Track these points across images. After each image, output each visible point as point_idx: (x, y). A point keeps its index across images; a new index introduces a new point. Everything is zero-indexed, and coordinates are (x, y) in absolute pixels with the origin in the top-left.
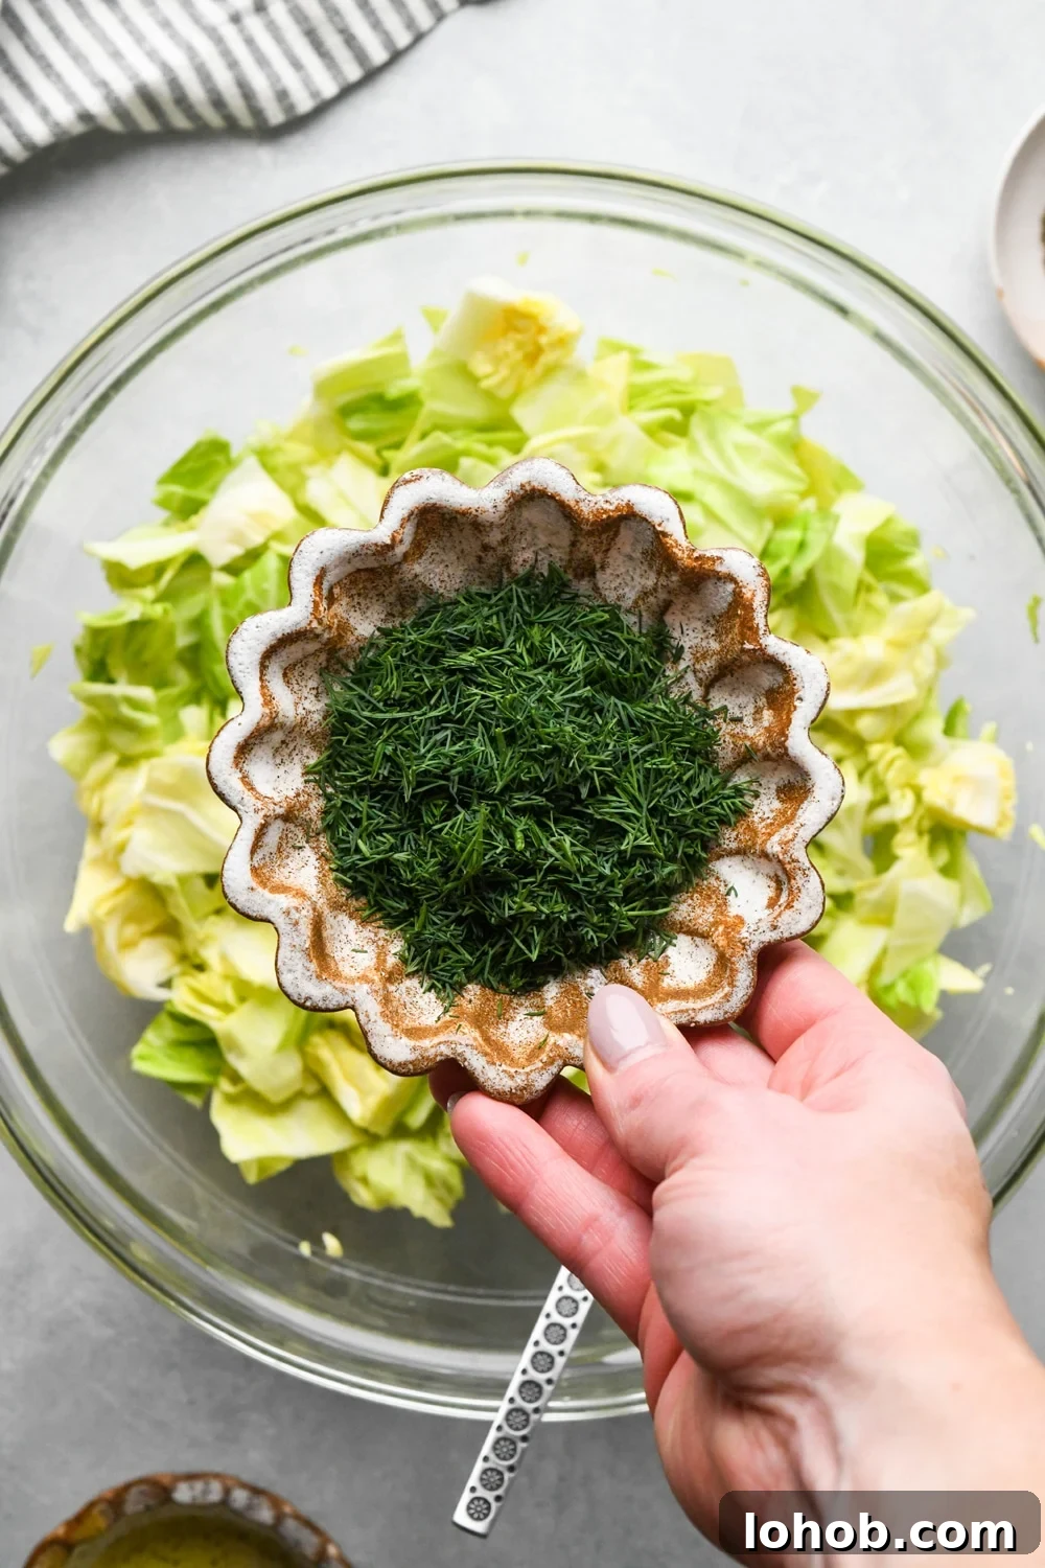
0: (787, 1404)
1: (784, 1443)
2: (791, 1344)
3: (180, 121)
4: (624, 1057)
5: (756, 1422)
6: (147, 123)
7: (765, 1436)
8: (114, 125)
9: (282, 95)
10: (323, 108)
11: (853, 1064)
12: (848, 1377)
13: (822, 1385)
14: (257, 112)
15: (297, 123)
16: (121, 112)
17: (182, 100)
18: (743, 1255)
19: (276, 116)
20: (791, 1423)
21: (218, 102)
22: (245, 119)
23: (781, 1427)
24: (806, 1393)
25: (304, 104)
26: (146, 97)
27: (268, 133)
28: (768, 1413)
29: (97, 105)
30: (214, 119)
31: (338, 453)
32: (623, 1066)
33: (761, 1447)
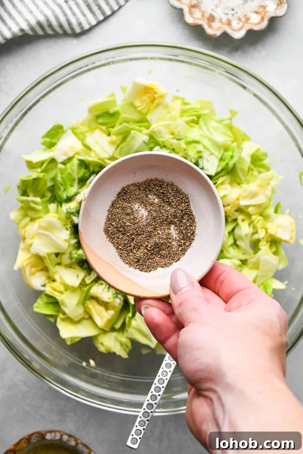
0: (210, 395)
3: (50, 32)
4: (180, 290)
6: (40, 32)
8: (31, 33)
9: (80, 24)
10: (92, 28)
14: (72, 29)
15: (84, 32)
16: (32, 29)
17: (50, 25)
19: (78, 30)
21: (61, 26)
22: (69, 31)
23: (209, 401)
25: (86, 27)
26: (40, 24)
27: (76, 35)
28: (206, 397)
29: (25, 27)
30: (60, 31)
31: (95, 129)
32: (179, 293)
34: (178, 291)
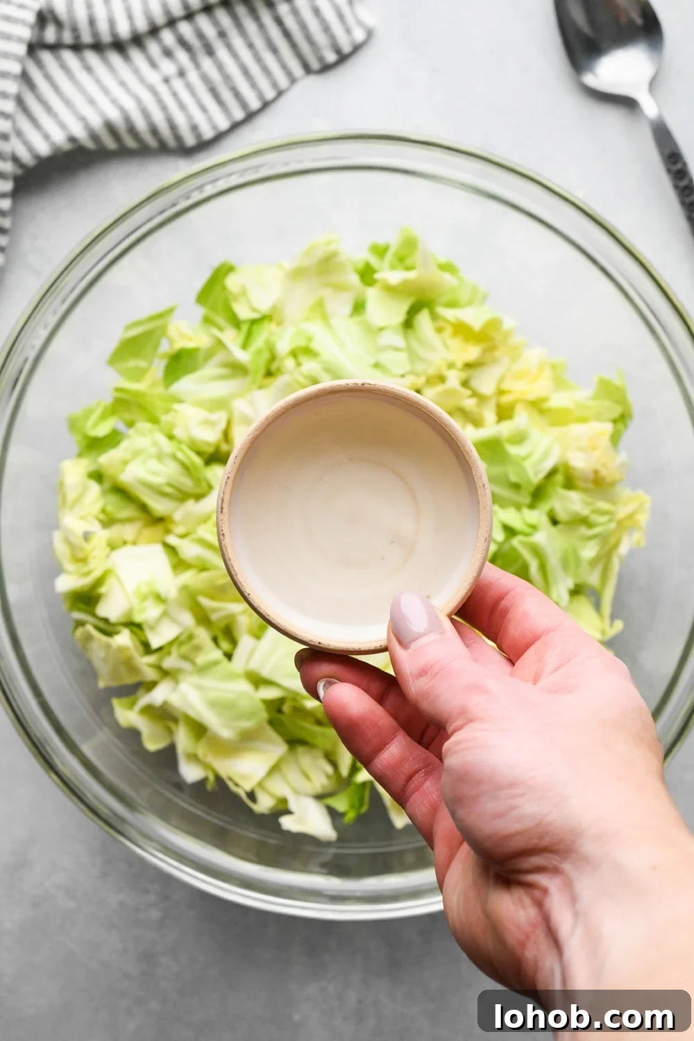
0: (542, 879)
1: (539, 904)
2: (546, 842)
3: (130, 143)
4: (415, 640)
5: (519, 893)
6: (110, 144)
7: (527, 901)
8: (90, 145)
9: (194, 128)
10: (220, 137)
11: (568, 661)
12: (585, 861)
13: (567, 867)
14: (178, 138)
15: (204, 146)
16: (94, 136)
17: (132, 130)
18: (512, 785)
19: (190, 141)
20: (545, 891)
21: (154, 131)
22: (171, 142)
23: (537, 893)
24: (556, 871)
25: (208, 134)
26: (110, 128)
27: (186, 152)
28: (529, 886)
29: (79, 132)
30: (151, 142)
33: (523, 907)
34: (410, 642)
